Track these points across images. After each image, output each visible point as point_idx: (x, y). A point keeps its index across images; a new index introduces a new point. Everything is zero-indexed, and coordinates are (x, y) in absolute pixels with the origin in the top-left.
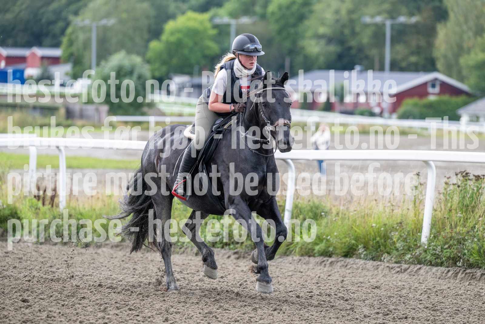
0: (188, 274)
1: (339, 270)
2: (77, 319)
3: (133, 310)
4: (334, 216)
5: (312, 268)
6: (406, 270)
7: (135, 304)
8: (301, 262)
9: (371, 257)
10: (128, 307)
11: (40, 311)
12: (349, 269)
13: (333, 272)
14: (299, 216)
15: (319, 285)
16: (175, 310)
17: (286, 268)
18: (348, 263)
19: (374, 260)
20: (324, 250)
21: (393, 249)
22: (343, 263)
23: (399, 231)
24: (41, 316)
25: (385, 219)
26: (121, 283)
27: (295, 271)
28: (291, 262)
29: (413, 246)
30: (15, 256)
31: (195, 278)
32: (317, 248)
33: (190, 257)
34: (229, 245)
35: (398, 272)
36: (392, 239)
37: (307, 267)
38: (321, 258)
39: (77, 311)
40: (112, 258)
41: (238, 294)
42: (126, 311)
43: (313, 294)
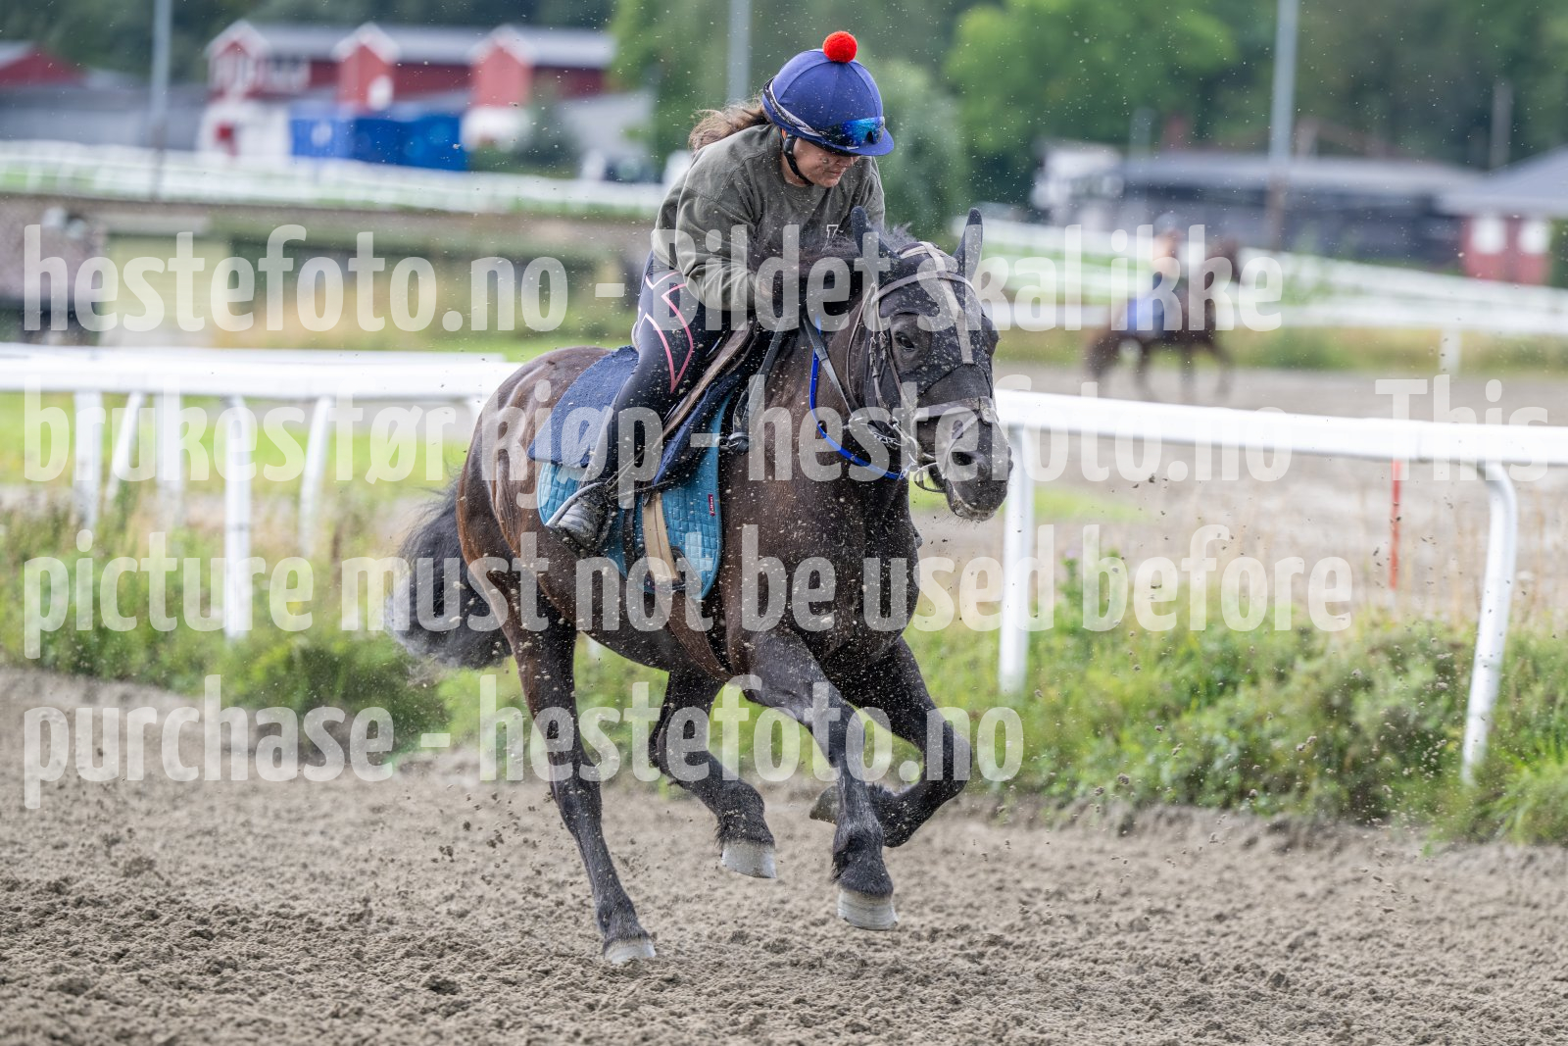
0: (1086, 902)
3: (864, 1029)
7: (873, 1011)
8: (1532, 867)
10: (847, 1019)
11: (500, 1024)
14: (1528, 688)
17: (1473, 888)
26: (821, 931)
27: (1511, 901)
28: (1493, 865)
30: (406, 822)
31: (1113, 918)
33: (1098, 841)
37: (1556, 890)
39: (646, 1029)
41: (1279, 980)
42: (837, 1034)
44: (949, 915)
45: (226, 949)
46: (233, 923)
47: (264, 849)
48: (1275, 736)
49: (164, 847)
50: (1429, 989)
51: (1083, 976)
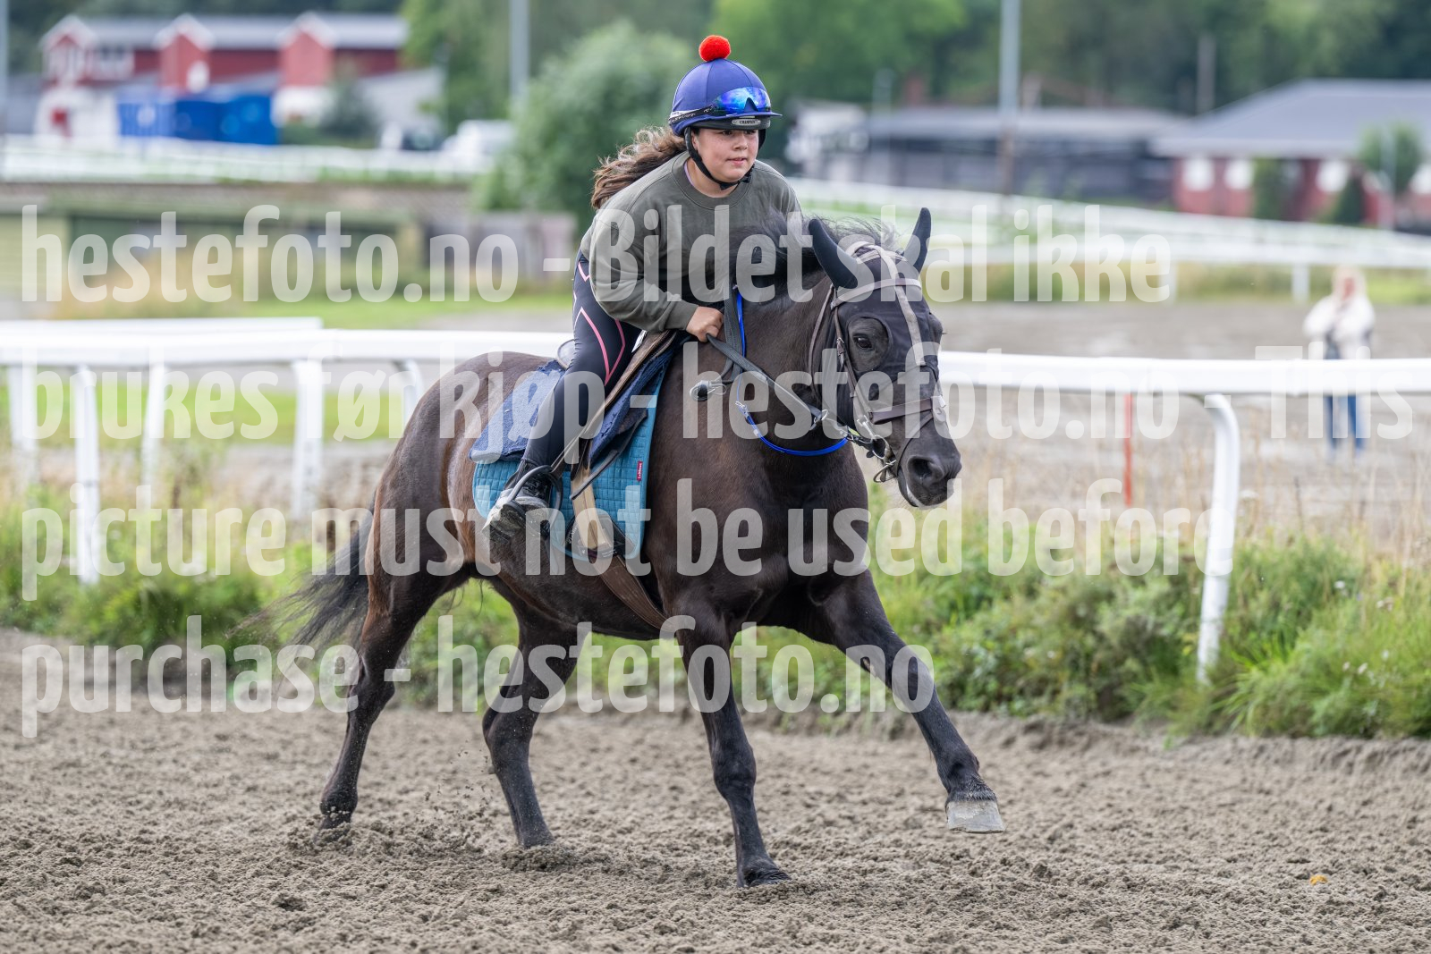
0: (864, 803)
1: (1400, 783)
3: (672, 931)
4: (1379, 594)
5: (1304, 777)
7: (680, 912)
8: (1263, 756)
10: (655, 922)
11: (343, 937)
13: (1379, 789)
14: (1254, 596)
15: (1330, 836)
16: (821, 930)
17: (1211, 778)
20: (1347, 714)
22: (1412, 757)
26: (627, 838)
27: (1245, 787)
28: (1228, 756)
30: (251, 748)
31: (889, 817)
32: (1321, 706)
33: (871, 745)
34: (1010, 699)
37: (1287, 776)
38: (1337, 740)
39: (475, 938)
40: (594, 750)
41: (1041, 871)
42: (647, 936)
43: (1309, 866)
45: (94, 874)
46: (98, 850)
47: (122, 778)
48: (1027, 645)
49: (32, 778)
50: (1177, 875)
51: (865, 873)
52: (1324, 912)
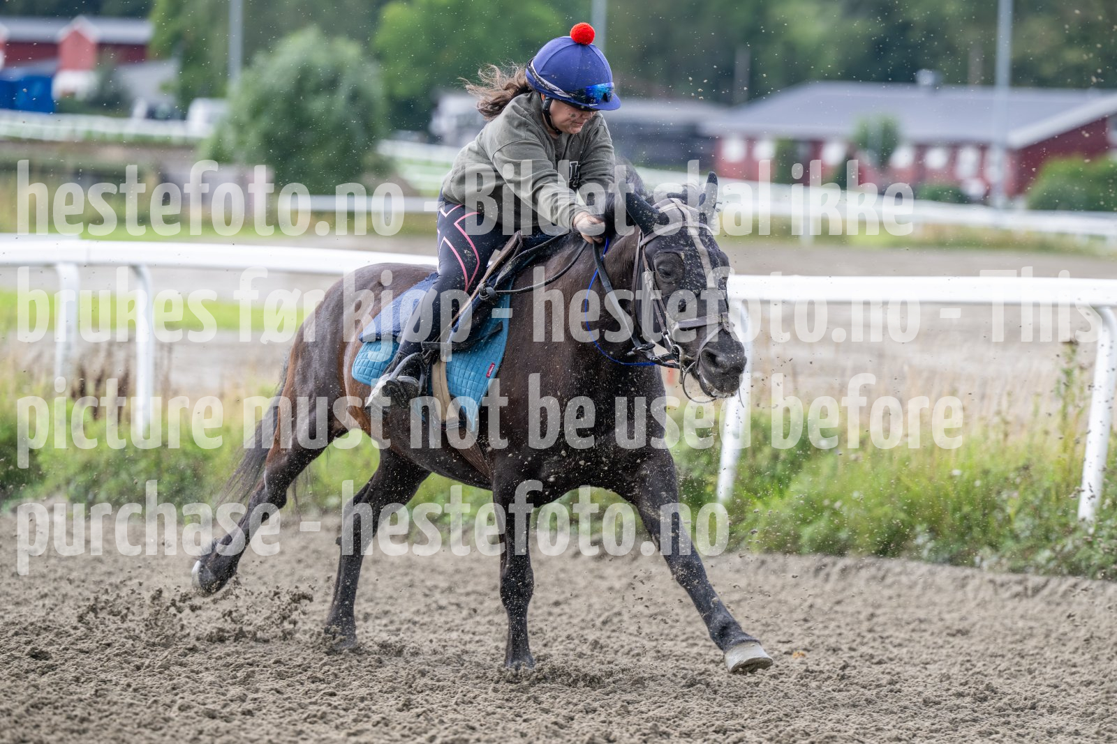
1: (864, 589)
2: (173, 702)
4: (852, 450)
6: (1037, 590)
8: (764, 568)
9: (947, 556)
10: (309, 673)
11: (77, 679)
12: (890, 586)
13: (847, 593)
14: (760, 450)
15: (810, 624)
16: (431, 682)
18: (888, 571)
19: (957, 565)
20: (827, 536)
21: (1004, 536)
22: (873, 570)
23: (1022, 487)
24: (81, 693)
25: (987, 458)
27: (750, 590)
28: (738, 567)
29: (1057, 528)
31: (486, 604)
32: (807, 532)
35: (1017, 595)
36: (1003, 510)
37: (780, 583)
38: (818, 556)
39: (175, 681)
41: (596, 644)
42: (302, 684)
43: (793, 645)
44: (377, 604)
50: (695, 650)
51: (465, 644)
52: (802, 678)
